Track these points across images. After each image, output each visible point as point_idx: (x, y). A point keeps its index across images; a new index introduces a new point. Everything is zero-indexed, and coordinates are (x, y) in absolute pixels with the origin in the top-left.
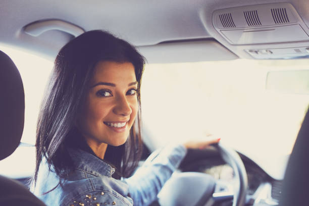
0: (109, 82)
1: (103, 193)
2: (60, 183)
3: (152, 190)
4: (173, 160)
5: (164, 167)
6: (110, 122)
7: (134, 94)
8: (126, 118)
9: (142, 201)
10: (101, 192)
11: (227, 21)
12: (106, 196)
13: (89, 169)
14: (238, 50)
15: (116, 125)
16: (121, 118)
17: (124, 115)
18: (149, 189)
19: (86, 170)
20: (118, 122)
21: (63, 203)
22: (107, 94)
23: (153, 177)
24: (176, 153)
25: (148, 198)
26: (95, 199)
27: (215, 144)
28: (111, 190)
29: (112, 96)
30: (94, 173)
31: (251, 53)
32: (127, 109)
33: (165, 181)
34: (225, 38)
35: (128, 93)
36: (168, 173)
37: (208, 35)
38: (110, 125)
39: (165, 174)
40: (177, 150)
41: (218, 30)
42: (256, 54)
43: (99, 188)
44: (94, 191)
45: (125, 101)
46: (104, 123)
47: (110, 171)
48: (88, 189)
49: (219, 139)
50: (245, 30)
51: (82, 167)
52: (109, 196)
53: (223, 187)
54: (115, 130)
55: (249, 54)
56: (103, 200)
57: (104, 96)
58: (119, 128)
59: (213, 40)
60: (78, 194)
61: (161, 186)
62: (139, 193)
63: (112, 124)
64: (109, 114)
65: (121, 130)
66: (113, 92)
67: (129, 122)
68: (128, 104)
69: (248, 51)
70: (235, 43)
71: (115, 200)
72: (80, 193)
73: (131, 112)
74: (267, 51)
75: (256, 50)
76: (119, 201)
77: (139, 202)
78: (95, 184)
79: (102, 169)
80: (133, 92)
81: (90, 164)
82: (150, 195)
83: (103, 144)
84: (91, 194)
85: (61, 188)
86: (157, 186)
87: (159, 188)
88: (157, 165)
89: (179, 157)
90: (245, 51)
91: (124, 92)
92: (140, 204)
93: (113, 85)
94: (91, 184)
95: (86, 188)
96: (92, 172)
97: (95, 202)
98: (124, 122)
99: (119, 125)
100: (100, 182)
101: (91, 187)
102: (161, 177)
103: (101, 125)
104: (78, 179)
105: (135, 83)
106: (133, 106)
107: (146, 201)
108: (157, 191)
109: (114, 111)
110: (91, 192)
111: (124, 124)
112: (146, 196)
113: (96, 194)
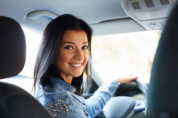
0: (71, 41)
1: (67, 99)
2: (44, 94)
3: (99, 105)
4: (111, 89)
5: (106, 93)
6: (72, 64)
7: (87, 49)
8: (81, 62)
9: (94, 112)
10: (66, 98)
11: (136, 6)
12: (69, 100)
13: (61, 88)
14: (144, 24)
15: (75, 65)
16: (78, 62)
17: (79, 60)
18: (98, 105)
19: (59, 88)
20: (76, 64)
21: (46, 104)
22: (71, 48)
23: (100, 99)
24: (113, 85)
25: (97, 110)
26: (63, 102)
27: (135, 80)
28: (72, 98)
29: (74, 49)
30: (63, 90)
31: (151, 25)
32: (81, 56)
33: (107, 101)
34: (136, 16)
35: (83, 48)
36: (108, 96)
37: (127, 15)
38: (72, 65)
39: (107, 97)
40: (113, 83)
41: (132, 12)
42: (154, 26)
43: (65, 96)
44: (62, 98)
45: (80, 52)
46: (69, 64)
47: (73, 90)
48: (59, 97)
49: (137, 77)
50: (146, 11)
51: (57, 87)
52: (71, 101)
53: (139, 104)
54: (75, 68)
55: (150, 26)
56: (67, 102)
57: (69, 49)
58: (77, 67)
59: (130, 18)
60: (54, 99)
61: (105, 104)
62: (92, 107)
63: (73, 65)
64: (71, 59)
65: (78, 68)
66: (74, 47)
67: (83, 64)
68: (82, 54)
69: (149, 24)
70: (142, 19)
71: (74, 103)
72: (55, 99)
73: (84, 58)
74: (160, 23)
75: (154, 23)
76: (76, 103)
77: (92, 112)
78: (63, 94)
79: (68, 88)
80: (86, 48)
81: (61, 85)
82: (98, 108)
83: (69, 76)
84: (61, 99)
85: (45, 96)
86: (102, 104)
87: (103, 105)
88: (102, 92)
89: (114, 88)
90: (147, 24)
91: (80, 47)
92: (93, 113)
93: (74, 43)
94: (61, 94)
95: (58, 96)
96: (62, 90)
97: (63, 103)
98: (80, 64)
99: (77, 65)
100: (66, 93)
101: (61, 96)
102: (105, 99)
103: (67, 65)
104: (54, 92)
105: (87, 42)
106: (85, 55)
107: (96, 111)
108: (102, 107)
109: (74, 57)
110: (61, 98)
111: (80, 65)
112: (96, 109)
113: (63, 99)
